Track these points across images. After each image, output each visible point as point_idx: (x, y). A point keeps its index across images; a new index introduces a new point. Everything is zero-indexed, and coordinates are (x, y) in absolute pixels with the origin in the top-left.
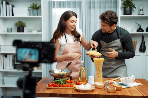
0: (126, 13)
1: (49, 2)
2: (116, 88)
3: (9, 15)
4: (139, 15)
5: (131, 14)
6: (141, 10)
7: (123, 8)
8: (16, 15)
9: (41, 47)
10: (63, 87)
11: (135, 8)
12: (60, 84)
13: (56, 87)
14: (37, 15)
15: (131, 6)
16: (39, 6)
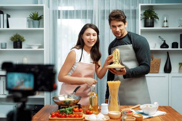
0: (147, 25)
1: (53, 11)
2: (135, 119)
3: (4, 27)
4: (162, 27)
5: (153, 26)
6: (165, 21)
7: (143, 18)
8: (12, 27)
9: (37, 71)
10: (69, 117)
11: (158, 18)
12: (66, 113)
13: (61, 117)
14: (39, 27)
15: (153, 17)
16: (41, 16)
